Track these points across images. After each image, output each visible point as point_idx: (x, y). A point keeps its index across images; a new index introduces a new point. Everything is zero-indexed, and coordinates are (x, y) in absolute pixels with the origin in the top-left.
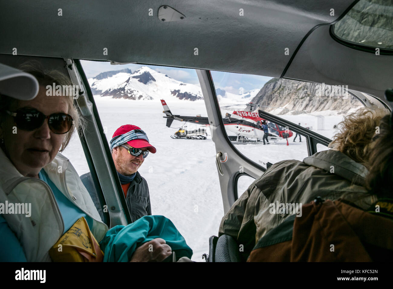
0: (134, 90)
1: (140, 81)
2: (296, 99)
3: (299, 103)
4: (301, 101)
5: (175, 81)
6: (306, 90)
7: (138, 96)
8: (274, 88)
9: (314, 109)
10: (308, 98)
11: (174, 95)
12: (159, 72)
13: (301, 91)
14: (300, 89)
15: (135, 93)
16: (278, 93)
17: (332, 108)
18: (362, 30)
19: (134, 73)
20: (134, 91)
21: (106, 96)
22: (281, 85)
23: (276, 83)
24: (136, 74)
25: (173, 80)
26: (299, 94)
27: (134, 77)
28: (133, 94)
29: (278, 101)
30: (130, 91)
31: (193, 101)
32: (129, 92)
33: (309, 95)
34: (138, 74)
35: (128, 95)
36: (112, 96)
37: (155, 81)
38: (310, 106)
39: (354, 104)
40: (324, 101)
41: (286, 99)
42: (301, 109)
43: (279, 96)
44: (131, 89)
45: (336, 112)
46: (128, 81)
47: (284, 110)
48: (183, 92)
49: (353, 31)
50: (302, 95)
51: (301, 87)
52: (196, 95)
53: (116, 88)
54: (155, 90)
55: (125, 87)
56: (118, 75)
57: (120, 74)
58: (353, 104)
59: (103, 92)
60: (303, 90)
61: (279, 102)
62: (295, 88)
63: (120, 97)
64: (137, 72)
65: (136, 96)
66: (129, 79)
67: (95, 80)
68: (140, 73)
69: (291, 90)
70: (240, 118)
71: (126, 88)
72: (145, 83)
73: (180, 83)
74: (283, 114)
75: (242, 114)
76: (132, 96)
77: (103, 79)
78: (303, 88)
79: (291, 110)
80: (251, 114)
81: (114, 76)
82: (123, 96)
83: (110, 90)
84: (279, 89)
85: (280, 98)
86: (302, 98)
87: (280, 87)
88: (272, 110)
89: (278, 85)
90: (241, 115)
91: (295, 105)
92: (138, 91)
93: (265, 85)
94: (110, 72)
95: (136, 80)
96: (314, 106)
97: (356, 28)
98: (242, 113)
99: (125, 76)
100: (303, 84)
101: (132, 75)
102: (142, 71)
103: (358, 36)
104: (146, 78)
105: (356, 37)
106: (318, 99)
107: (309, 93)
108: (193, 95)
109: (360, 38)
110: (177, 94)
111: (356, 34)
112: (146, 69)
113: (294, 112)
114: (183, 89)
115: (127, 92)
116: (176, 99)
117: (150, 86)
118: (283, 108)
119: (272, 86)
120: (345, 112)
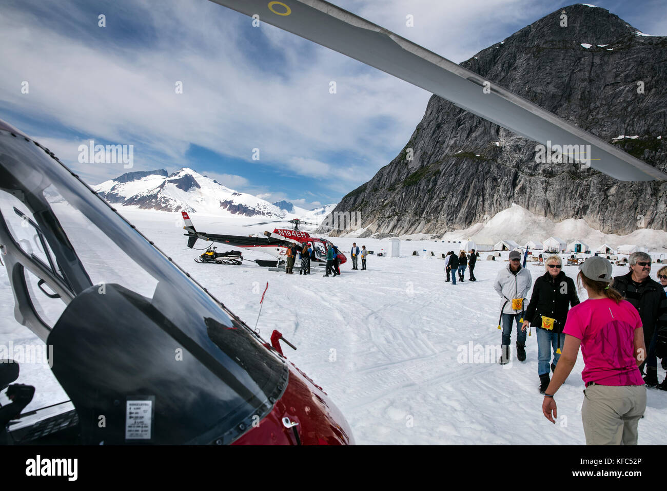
1: (179, 187)
2: (382, 218)
3: (385, 223)
4: (387, 220)
5: (228, 189)
6: (393, 207)
7: (175, 206)
8: (355, 203)
9: (403, 231)
10: (396, 217)
11: (224, 208)
12: (206, 176)
13: (387, 208)
14: (386, 205)
15: (171, 202)
17: (424, 231)
18: (459, 138)
19: (171, 176)
20: (170, 200)
21: (130, 205)
22: (363, 199)
23: (358, 197)
24: (173, 178)
25: (224, 187)
26: (386, 212)
27: (171, 181)
28: (169, 204)
30: (164, 200)
31: (250, 216)
32: (163, 200)
33: (397, 214)
34: (177, 177)
35: (162, 204)
36: (138, 206)
37: (200, 188)
38: (398, 228)
39: (451, 227)
40: (415, 221)
41: (369, 218)
42: (387, 231)
44: (166, 197)
45: (429, 236)
46: (162, 186)
47: (365, 232)
48: (237, 204)
49: (449, 138)
50: (388, 213)
51: (388, 203)
52: (254, 209)
53: (145, 195)
54: (199, 200)
55: (157, 194)
56: (148, 177)
57: (152, 176)
58: (449, 227)
59: (126, 199)
60: (391, 206)
62: (381, 204)
63: (150, 208)
64: (175, 175)
65: (173, 206)
66: (164, 183)
67: (116, 183)
68: (179, 176)
69: (375, 207)
70: (283, 238)
71: (159, 196)
72: (186, 190)
73: (233, 191)
74: (364, 237)
75: (285, 233)
76: (166, 206)
77: (127, 182)
78: (390, 204)
79: (374, 232)
80: (295, 234)
81: (143, 179)
82: (154, 206)
83: (137, 196)
84: (360, 205)
85: (362, 216)
86: (388, 217)
87: (362, 202)
88: (351, 232)
89: (359, 200)
90: (284, 235)
91: (379, 226)
92: (175, 201)
93: (343, 199)
94: (138, 173)
95: (174, 186)
96: (403, 228)
97: (452, 136)
98: (285, 231)
99: (159, 179)
100: (391, 199)
101: (169, 179)
102: (182, 174)
103: (454, 146)
104: (187, 184)
105: (452, 147)
106: (408, 218)
107: (397, 211)
108: (250, 208)
109: (457, 147)
110: (228, 207)
111: (452, 142)
112: (188, 171)
113: (378, 235)
114: (237, 201)
115: (160, 200)
116: (226, 213)
117: (192, 195)
118: (365, 229)
119: (352, 200)
120: (440, 237)
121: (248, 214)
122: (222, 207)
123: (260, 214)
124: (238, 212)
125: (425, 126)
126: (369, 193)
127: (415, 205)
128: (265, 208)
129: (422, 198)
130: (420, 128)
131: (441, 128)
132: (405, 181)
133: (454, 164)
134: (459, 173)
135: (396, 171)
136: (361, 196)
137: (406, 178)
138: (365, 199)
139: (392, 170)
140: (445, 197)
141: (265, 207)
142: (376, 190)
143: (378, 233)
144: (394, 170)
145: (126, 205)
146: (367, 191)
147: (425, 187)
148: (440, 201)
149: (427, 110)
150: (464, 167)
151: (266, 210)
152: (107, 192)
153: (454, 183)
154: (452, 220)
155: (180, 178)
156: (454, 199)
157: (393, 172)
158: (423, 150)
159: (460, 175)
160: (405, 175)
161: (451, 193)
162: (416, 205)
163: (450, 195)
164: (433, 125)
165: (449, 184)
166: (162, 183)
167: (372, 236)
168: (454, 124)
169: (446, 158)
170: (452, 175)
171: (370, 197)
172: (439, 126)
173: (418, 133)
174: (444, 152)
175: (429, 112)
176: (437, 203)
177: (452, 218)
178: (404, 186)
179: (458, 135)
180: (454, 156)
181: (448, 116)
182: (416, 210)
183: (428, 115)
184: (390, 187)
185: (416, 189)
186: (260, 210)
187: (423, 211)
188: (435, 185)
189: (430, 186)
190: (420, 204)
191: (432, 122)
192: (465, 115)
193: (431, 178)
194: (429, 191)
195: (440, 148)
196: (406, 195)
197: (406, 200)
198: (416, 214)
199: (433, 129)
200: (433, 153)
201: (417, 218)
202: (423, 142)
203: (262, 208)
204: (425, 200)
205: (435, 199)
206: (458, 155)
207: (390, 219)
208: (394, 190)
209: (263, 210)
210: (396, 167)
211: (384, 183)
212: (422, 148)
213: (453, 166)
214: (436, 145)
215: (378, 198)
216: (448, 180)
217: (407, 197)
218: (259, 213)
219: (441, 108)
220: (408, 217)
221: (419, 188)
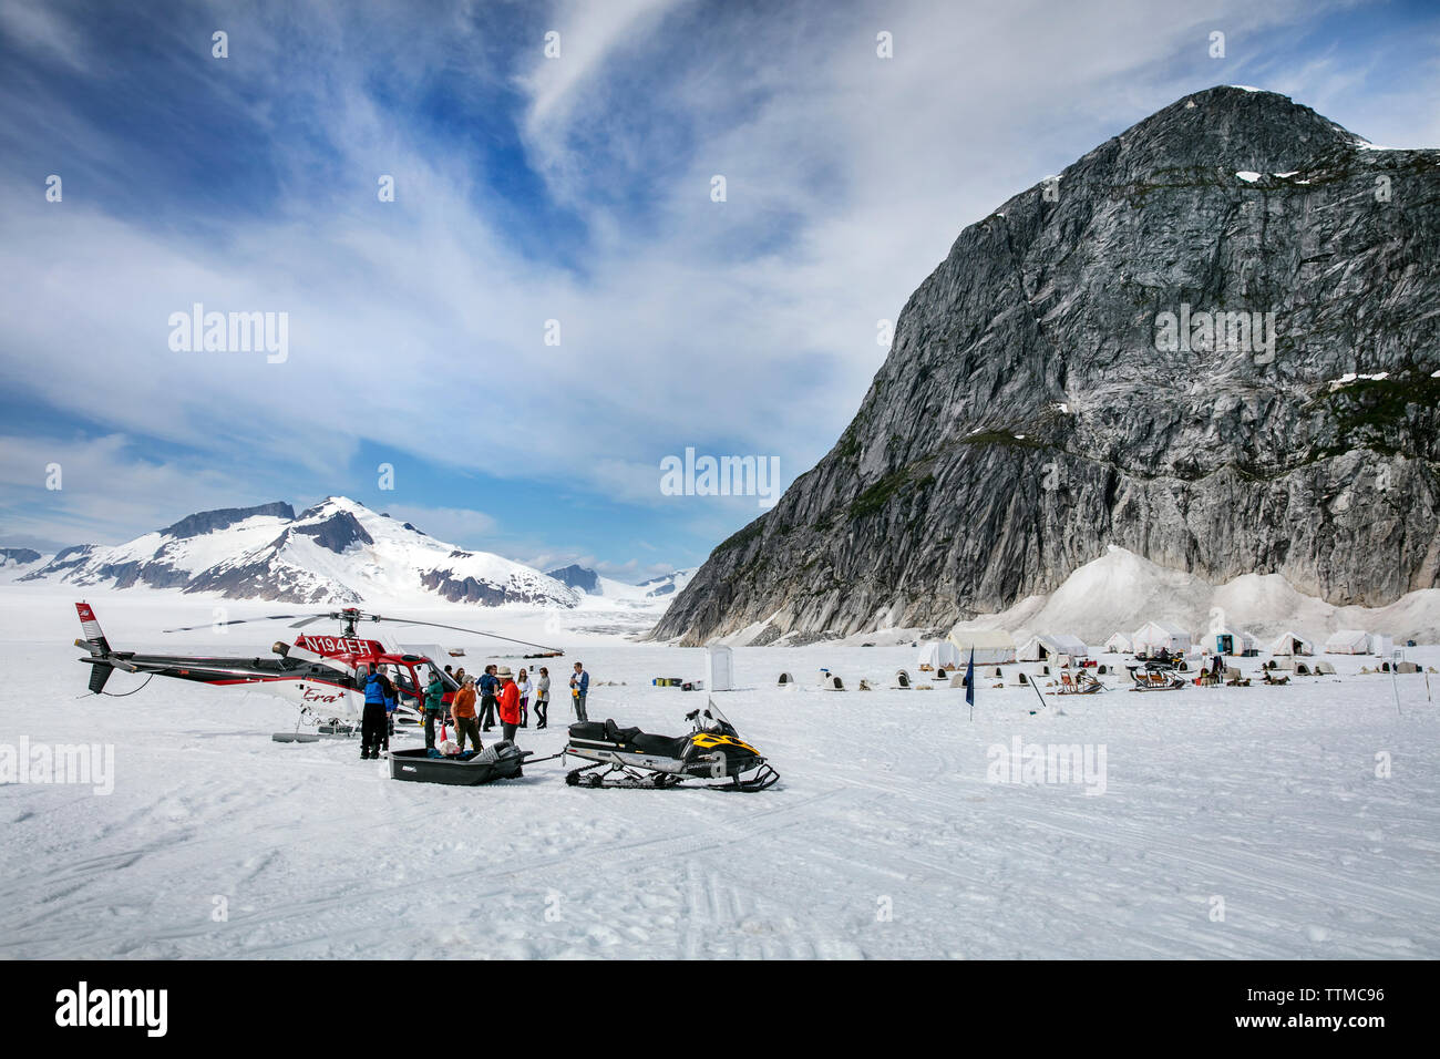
0: (300, 572)
1: (322, 542)
2: (803, 595)
3: (810, 609)
4: (815, 600)
5: (437, 542)
6: (829, 569)
7: (313, 588)
8: (739, 563)
9: (854, 625)
10: (837, 592)
11: (429, 589)
12: (386, 515)
13: (814, 572)
14: (811, 565)
15: (302, 580)
16: (748, 579)
17: (904, 622)
18: (972, 398)
19: (302, 517)
20: (299, 575)
21: (202, 589)
22: (757, 554)
23: (747, 547)
24: (308, 521)
25: (430, 539)
26: (811, 581)
27: (301, 530)
28: (297, 585)
29: (750, 602)
30: (285, 574)
31: (494, 605)
32: (281, 575)
33: (838, 584)
34: (315, 520)
35: (279, 586)
36: (222, 592)
37: (372, 542)
38: (842, 618)
39: (967, 608)
40: (882, 600)
41: (774, 598)
42: (817, 627)
43: (754, 587)
44: (289, 568)
45: (916, 634)
46: (280, 542)
47: (765, 632)
48: (461, 579)
49: (950, 400)
50: (817, 583)
51: (817, 559)
52: (504, 588)
53: (238, 564)
54: (370, 571)
55: (268, 562)
56: (246, 522)
57: (256, 520)
58: (962, 609)
59: (191, 577)
60: (822, 567)
61: (751, 609)
62: (800, 562)
63: (250, 595)
64: (312, 514)
65: (307, 590)
66: (285, 534)
67: (168, 538)
68: (322, 517)
69: (787, 569)
71: (273, 565)
72: (339, 549)
73: (452, 548)
74: (762, 645)
76: (290, 590)
77: (196, 534)
78: (821, 562)
79: (787, 630)
81: (234, 526)
82: (260, 591)
83: (218, 569)
84: (751, 567)
85: (756, 593)
86: (818, 593)
87: (755, 560)
88: (732, 631)
89: (750, 555)
91: (798, 615)
92: (312, 576)
93: (713, 555)
94: (222, 512)
95: (308, 540)
96: (854, 616)
97: (957, 396)
99: (272, 527)
100: (822, 549)
101: (296, 524)
102: (329, 511)
103: (963, 417)
104: (341, 534)
105: (958, 420)
106: (865, 594)
107: (838, 578)
108: (493, 587)
109: (969, 421)
110: (440, 585)
111: (958, 409)
112: (342, 504)
113: (796, 636)
114: (462, 570)
115: (274, 577)
116: (437, 605)
117: (351, 560)
118: (765, 625)
119: (733, 556)
120: (942, 634)
121: (489, 600)
122: (427, 586)
123: (518, 600)
124: (464, 598)
125: (893, 374)
126: (771, 538)
127: (879, 562)
128: (530, 585)
129: (894, 543)
130: (882, 380)
131: (931, 377)
132: (854, 505)
133: (965, 460)
134: (978, 479)
135: (832, 483)
136: (754, 546)
137: (855, 498)
138: (763, 553)
139: (821, 482)
140: (949, 540)
141: (529, 582)
142: (785, 529)
143: (795, 633)
144: (827, 481)
145: (192, 591)
146: (767, 535)
147: (901, 518)
148: (936, 549)
149: (896, 339)
150: (990, 465)
151: (533, 588)
152: (144, 563)
153: (967, 504)
154: (970, 592)
155: (323, 520)
156: (970, 543)
157: (825, 486)
158: (892, 431)
159: (982, 486)
160: (854, 492)
161: (963, 528)
162: (882, 563)
163: (959, 534)
164: (911, 371)
165: (956, 508)
166: (280, 534)
167: (782, 639)
168: (958, 367)
169: (947, 448)
170: (961, 487)
171: (772, 546)
172: (925, 374)
173: (878, 392)
174: (940, 432)
175: (901, 343)
176: (931, 553)
177: (968, 588)
178: (851, 516)
179: (972, 392)
180: (963, 442)
181: (945, 348)
182: (883, 572)
183: (898, 349)
184: (819, 521)
185: (879, 522)
186: (517, 591)
187: (899, 575)
188: (925, 510)
189: (912, 515)
190: (890, 558)
191: (910, 365)
192: (984, 344)
193: (912, 495)
194: (910, 526)
195: (932, 424)
196: (857, 537)
197: (857, 550)
198: (882, 581)
199: (912, 381)
200: (916, 437)
201: (885, 593)
202: (889, 412)
203: (522, 584)
204: (902, 547)
205: (927, 544)
206: (972, 440)
207: (822, 596)
208: (830, 527)
209: (524, 588)
210: (830, 473)
211: (803, 513)
212: (888, 427)
213: (962, 466)
214: (920, 418)
215: (792, 548)
216: (954, 499)
217: (860, 544)
218: (515, 597)
219: (926, 331)
220: (863, 591)
221: (887, 520)
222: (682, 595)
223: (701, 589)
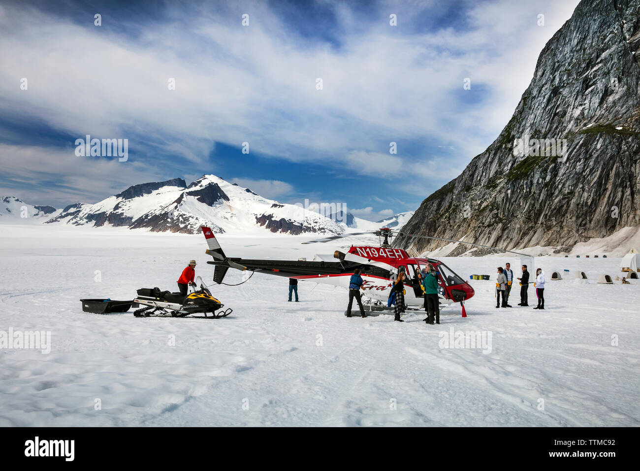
0: (190, 217)
1: (201, 200)
2: (479, 227)
3: (485, 235)
4: (487, 230)
5: (263, 199)
6: (495, 212)
7: (197, 226)
8: (439, 208)
9: (512, 245)
10: (500, 225)
11: (261, 226)
12: (236, 184)
13: (486, 213)
14: (484, 209)
15: (192, 221)
16: (446, 218)
17: (543, 242)
18: (587, 106)
19: (190, 186)
20: (190, 219)
21: (139, 227)
22: (451, 203)
23: (443, 199)
24: (193, 189)
25: (260, 197)
26: (484, 219)
27: (190, 194)
28: (189, 224)
29: (447, 231)
30: (183, 218)
31: (296, 234)
32: (181, 219)
33: (501, 220)
34: (198, 188)
35: (180, 224)
36: (150, 228)
37: (228, 200)
38: (504, 240)
39: (583, 234)
40: (529, 229)
41: (461, 229)
42: (489, 245)
43: (449, 222)
44: (184, 215)
45: (550, 250)
46: (179, 201)
47: (457, 249)
48: (278, 219)
49: (572, 107)
50: (488, 220)
51: (488, 206)
52: (302, 224)
53: (158, 213)
54: (228, 216)
55: (173, 212)
56: (161, 190)
57: (166, 188)
58: (580, 235)
59: (133, 220)
60: (491, 210)
61: (448, 235)
62: (477, 207)
63: (165, 230)
64: (196, 185)
65: (195, 227)
66: (182, 196)
67: (120, 199)
68: (201, 186)
71: (176, 213)
72: (211, 204)
73: (273, 202)
74: (455, 256)
75: (367, 253)
76: (186, 227)
77: (134, 197)
78: (490, 207)
79: (470, 247)
80: (386, 253)
81: (154, 192)
82: (170, 227)
83: (147, 216)
84: (447, 211)
85: (450, 226)
86: (489, 226)
87: (450, 207)
88: (436, 248)
89: (446, 204)
90: (366, 255)
91: (476, 239)
92: (197, 219)
93: (423, 204)
94: (148, 184)
95: (194, 199)
96: (511, 239)
97: (576, 104)
98: (368, 250)
99: (174, 192)
100: (491, 200)
101: (187, 190)
102: (205, 183)
103: (581, 117)
104: (212, 195)
105: (577, 119)
106: (518, 226)
107: (501, 217)
108: (296, 224)
109: (584, 120)
110: (267, 223)
111: (577, 113)
112: (212, 179)
113: (476, 251)
114: (278, 214)
115: (177, 219)
116: (265, 232)
117: (219, 210)
118: (457, 244)
119: (435, 205)
120: (568, 250)
121: (294, 231)
122: (259, 224)
123: (310, 231)
124: (280, 230)
125: (535, 93)
126: (459, 193)
127: (526, 207)
128: (316, 222)
129: (536, 196)
130: (527, 97)
131: (560, 93)
132: (511, 173)
133: (582, 144)
134: (591, 156)
135: (496, 161)
136: (448, 199)
137: (510, 169)
138: (454, 203)
139: (490, 160)
140: (572, 193)
141: (316, 221)
142: (468, 188)
143: (475, 249)
144: (493, 159)
145: (134, 228)
146: (456, 192)
147: (541, 180)
148: (563, 199)
149: (537, 71)
150: (599, 146)
151: (318, 224)
152: (109, 213)
153: (584, 171)
154: (585, 224)
155: (202, 188)
156: (586, 195)
157: (491, 163)
158: (534, 127)
159: (593, 160)
160: (510, 165)
161: (581, 186)
162: (529, 207)
163: (578, 189)
164: (547, 91)
165: (576, 173)
166: (179, 196)
167: (467, 253)
168: (578, 86)
169: (570, 137)
170: (580, 161)
171: (460, 199)
172: (556, 92)
173: (525, 104)
174: (565, 127)
175: (540, 73)
176: (560, 201)
177: (584, 223)
178: (509, 180)
179: (587, 102)
180: (580, 133)
181: (569, 75)
182: (529, 213)
183: (538, 77)
184: (489, 183)
185: (527, 183)
186: (309, 226)
187: (540, 215)
188: (556, 175)
189: (548, 178)
190: (534, 205)
191: (546, 86)
192: (596, 71)
193: (548, 166)
194: (546, 185)
195: (560, 122)
196: (513, 193)
197: (513, 200)
198: (529, 219)
199: (547, 97)
200: (550, 130)
201: (530, 226)
202: (532, 116)
203: (312, 222)
204: (541, 198)
205: (557, 196)
206: (587, 131)
207: (491, 227)
208: (495, 186)
209: (313, 225)
210: (495, 154)
211: (479, 178)
212: (532, 125)
213: (580, 147)
214: (553, 119)
215: (472, 199)
216: (575, 168)
217: (515, 196)
218: (308, 229)
219: (557, 64)
220: (517, 224)
221: (531, 182)
222: (405, 228)
223: (416, 224)
